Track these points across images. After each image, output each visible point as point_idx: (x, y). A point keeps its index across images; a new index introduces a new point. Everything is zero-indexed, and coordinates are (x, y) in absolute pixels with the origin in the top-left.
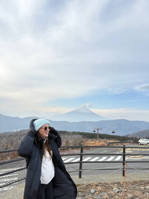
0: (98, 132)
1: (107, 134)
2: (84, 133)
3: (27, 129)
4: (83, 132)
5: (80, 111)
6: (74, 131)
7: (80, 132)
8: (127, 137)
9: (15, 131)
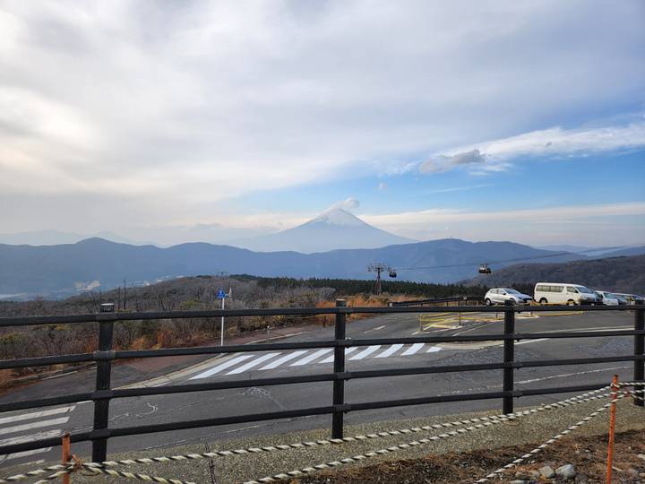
0: (379, 277)
1: (405, 281)
2: (341, 280)
3: (181, 277)
4: (337, 280)
5: (328, 222)
6: (312, 277)
7: (331, 278)
8: (462, 286)
9: (148, 284)
